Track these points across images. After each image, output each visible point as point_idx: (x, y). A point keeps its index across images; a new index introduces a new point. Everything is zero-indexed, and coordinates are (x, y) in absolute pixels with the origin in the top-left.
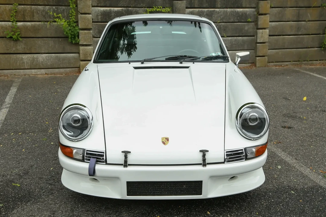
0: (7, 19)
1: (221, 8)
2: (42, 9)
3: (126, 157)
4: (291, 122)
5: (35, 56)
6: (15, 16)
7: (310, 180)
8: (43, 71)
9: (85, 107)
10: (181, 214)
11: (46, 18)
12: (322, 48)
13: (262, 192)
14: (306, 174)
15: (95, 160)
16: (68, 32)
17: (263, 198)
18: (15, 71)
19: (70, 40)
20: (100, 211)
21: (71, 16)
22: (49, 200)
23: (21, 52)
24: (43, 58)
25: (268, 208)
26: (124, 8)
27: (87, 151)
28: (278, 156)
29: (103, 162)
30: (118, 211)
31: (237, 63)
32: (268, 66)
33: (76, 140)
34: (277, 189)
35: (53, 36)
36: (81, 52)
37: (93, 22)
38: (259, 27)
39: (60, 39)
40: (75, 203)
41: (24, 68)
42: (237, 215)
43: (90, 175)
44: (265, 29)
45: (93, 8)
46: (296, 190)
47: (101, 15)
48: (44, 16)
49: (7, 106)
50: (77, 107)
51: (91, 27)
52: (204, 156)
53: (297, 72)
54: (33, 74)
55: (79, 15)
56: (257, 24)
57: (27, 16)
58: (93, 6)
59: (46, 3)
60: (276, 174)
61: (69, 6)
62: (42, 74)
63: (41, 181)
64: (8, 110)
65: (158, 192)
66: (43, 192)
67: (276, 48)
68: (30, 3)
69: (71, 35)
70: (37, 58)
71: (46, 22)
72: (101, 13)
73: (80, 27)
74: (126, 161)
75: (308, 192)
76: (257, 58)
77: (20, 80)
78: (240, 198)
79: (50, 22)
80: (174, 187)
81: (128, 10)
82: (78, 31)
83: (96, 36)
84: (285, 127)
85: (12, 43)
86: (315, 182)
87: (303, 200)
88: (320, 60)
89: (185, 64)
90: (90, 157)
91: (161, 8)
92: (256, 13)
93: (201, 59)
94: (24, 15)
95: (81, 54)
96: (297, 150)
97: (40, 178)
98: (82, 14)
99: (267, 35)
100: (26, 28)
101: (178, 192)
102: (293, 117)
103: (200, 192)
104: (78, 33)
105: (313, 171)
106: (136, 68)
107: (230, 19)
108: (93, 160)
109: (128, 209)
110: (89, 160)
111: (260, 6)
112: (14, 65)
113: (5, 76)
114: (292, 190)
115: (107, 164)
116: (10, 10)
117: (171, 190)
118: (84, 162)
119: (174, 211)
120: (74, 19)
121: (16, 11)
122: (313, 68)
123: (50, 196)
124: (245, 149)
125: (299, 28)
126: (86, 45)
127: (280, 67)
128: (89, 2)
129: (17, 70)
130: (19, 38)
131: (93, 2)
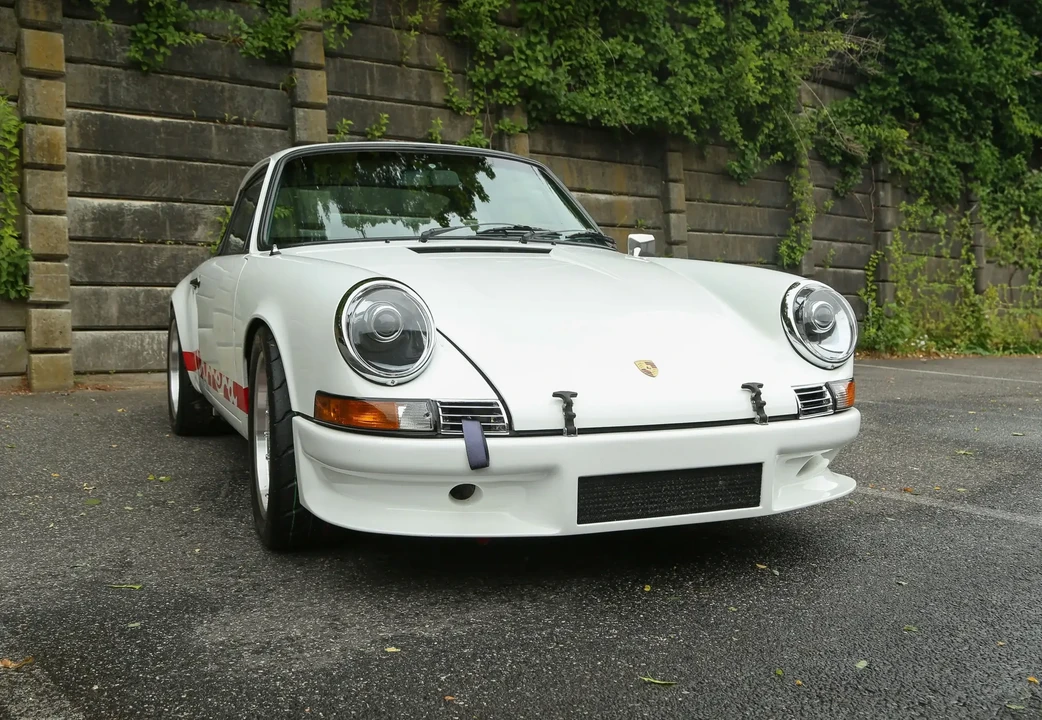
3: (570, 406)
10: (697, 578)
15: (476, 424)
20: (469, 600)
21: (6, 219)
26: (159, 203)
27: (442, 403)
36: (34, 324)
37: (70, 238)
42: (829, 561)
43: (476, 466)
45: (70, 198)
47: (94, 219)
51: (66, 252)
52: (756, 397)
55: (28, 216)
58: (71, 194)
63: (197, 574)
69: (9, 274)
72: (93, 213)
73: (33, 248)
74: (569, 422)
80: (692, 488)
81: (172, 207)
83: (78, 280)
86: (910, 503)
89: (534, 245)
93: (564, 239)
95: (34, 332)
98: (36, 212)
101: (704, 503)
104: (27, 267)
105: (880, 489)
106: (417, 251)
108: (472, 427)
115: (514, 434)
118: (438, 436)
120: (13, 228)
126: (49, 305)
128: (61, 181)
131: (71, 180)
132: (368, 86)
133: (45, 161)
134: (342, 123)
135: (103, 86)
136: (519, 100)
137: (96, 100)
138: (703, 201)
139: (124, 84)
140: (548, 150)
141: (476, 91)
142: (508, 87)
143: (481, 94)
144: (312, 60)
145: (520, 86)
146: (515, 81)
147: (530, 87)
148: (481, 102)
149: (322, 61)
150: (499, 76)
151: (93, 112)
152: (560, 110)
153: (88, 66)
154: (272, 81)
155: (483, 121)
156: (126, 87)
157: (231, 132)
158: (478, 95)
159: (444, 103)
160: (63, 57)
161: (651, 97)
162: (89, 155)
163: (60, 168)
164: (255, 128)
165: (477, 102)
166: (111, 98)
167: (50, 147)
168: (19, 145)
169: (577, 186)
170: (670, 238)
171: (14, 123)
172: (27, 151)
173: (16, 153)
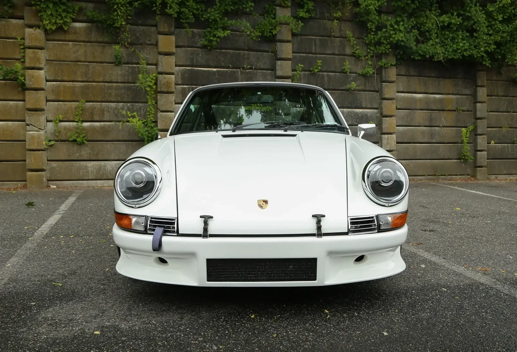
0: (71, 119)
2: (115, 106)
3: (206, 223)
4: (432, 226)
5: (103, 163)
6: (81, 114)
7: (465, 277)
10: (286, 313)
11: (118, 118)
12: (462, 160)
14: (460, 272)
16: (144, 134)
17: (403, 296)
18: (77, 182)
21: (149, 115)
22: (98, 299)
23: (86, 159)
24: (112, 165)
25: (412, 305)
27: (152, 218)
28: (420, 256)
29: (174, 232)
30: (195, 311)
31: (360, 137)
33: (137, 206)
34: (423, 287)
35: (126, 139)
38: (384, 131)
39: (134, 143)
41: (88, 178)
43: (154, 250)
44: (391, 134)
45: (176, 105)
46: (448, 287)
48: (116, 115)
49: (61, 212)
50: (143, 161)
52: (319, 222)
53: (434, 185)
54: (98, 185)
55: (159, 113)
56: (380, 128)
57: (96, 115)
58: (176, 103)
59: (120, 100)
61: (147, 102)
63: (92, 281)
64: (61, 216)
65: (253, 277)
66: (93, 292)
67: (406, 158)
68: (101, 100)
69: (148, 137)
70: (105, 166)
71: (118, 122)
73: (160, 127)
74: (205, 231)
75: (465, 289)
77: (82, 191)
79: (123, 122)
80: (275, 268)
82: (157, 131)
85: (76, 147)
86: (473, 280)
87: (460, 297)
88: (460, 175)
89: (289, 132)
90: (155, 226)
91: (260, 106)
92: (379, 115)
94: (92, 114)
96: (444, 250)
97: (90, 278)
98: (162, 111)
99: (394, 141)
100: (93, 129)
101: (282, 276)
102: (435, 222)
103: (313, 276)
105: (468, 269)
106: (225, 136)
108: (159, 230)
110: (154, 230)
111: (383, 106)
112: (76, 174)
113: (64, 188)
114: (443, 287)
115: (179, 235)
116: (76, 108)
117: (271, 273)
118: (147, 233)
120: (152, 118)
121: (82, 109)
122: (453, 183)
124: (377, 216)
125: (432, 135)
127: (413, 182)
128: (172, 98)
129: (80, 181)
130: (84, 141)
131: (176, 97)
132: (314, 48)
133: (166, 90)
134: (298, 66)
135: (192, 56)
136: (390, 50)
137: (189, 63)
138: (498, 96)
139: (200, 55)
140: (408, 74)
141: (369, 47)
142: (384, 44)
143: (371, 48)
144: (285, 39)
145: (391, 43)
146: (388, 41)
147: (396, 43)
148: (371, 52)
149: (290, 38)
150: (380, 39)
151: (187, 68)
152: (413, 53)
153: (186, 48)
154: (267, 49)
155: (372, 62)
156: (201, 56)
157: (247, 73)
158: (370, 49)
159: (352, 54)
160: (174, 46)
161: (464, 44)
162: (185, 86)
163: (172, 93)
164: (259, 71)
165: (369, 52)
166: (195, 61)
167: (168, 84)
168: (156, 84)
169: (423, 91)
170: (476, 116)
171: (154, 75)
172: (159, 86)
173: (154, 87)
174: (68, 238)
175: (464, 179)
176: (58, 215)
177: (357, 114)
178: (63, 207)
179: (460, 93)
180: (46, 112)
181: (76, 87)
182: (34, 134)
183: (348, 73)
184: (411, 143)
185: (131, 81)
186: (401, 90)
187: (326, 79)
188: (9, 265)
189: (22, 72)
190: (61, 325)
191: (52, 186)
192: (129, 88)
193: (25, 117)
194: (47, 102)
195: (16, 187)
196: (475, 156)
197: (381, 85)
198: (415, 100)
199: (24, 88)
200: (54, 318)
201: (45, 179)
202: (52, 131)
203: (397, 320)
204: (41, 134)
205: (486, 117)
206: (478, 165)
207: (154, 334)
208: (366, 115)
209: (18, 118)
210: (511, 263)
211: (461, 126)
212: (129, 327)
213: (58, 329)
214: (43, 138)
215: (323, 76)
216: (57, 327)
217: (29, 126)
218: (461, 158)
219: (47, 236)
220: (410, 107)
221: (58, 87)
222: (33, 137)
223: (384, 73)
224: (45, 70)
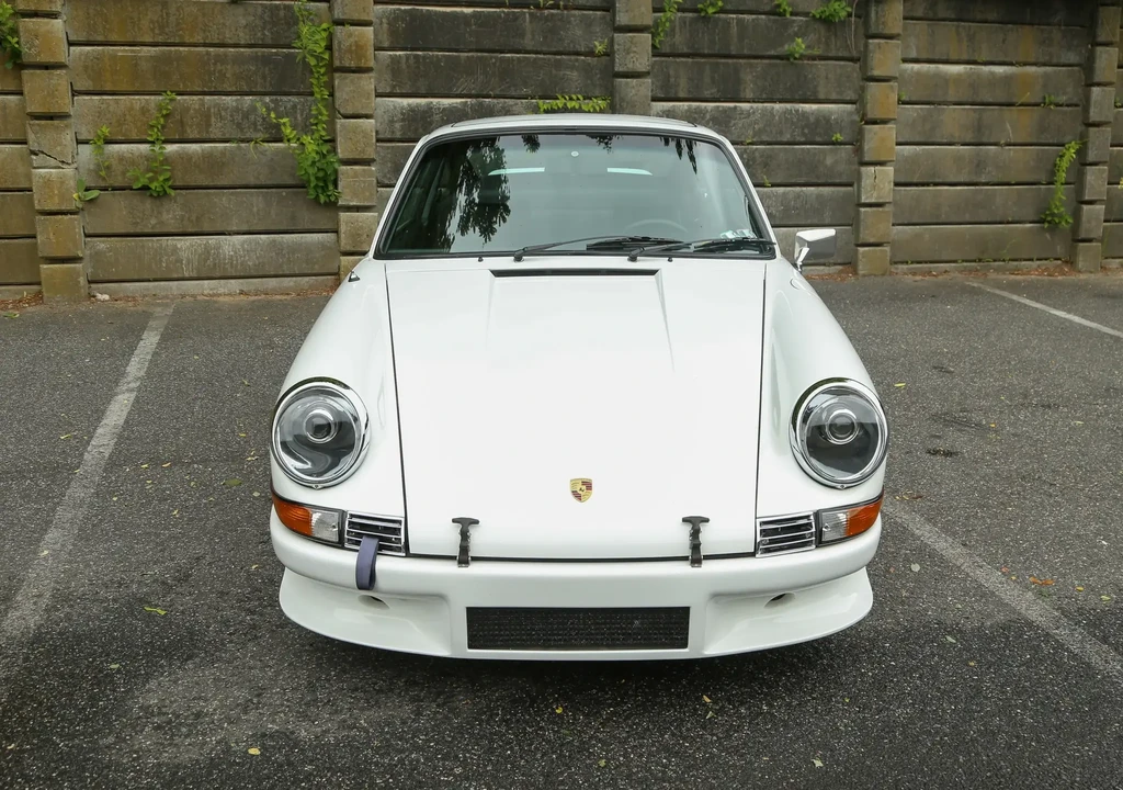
0: (134, 137)
1: (754, 102)
2: (234, 104)
3: (465, 536)
4: (953, 438)
5: (213, 240)
6: (163, 126)
7: (1001, 604)
8: (235, 285)
9: (346, 387)
10: (626, 703)
11: (244, 129)
12: (1046, 225)
13: (862, 638)
14: (991, 588)
15: (374, 542)
16: (309, 171)
17: (865, 657)
18: (156, 283)
19: (312, 191)
20: (391, 690)
21: (316, 124)
22: (245, 656)
23: (173, 230)
24: (234, 245)
25: (880, 685)
26: (469, 100)
27: (352, 516)
28: (913, 535)
29: (399, 549)
30: (444, 692)
31: (799, 263)
32: (891, 273)
33: (320, 486)
34: (907, 631)
35: (263, 181)
36: (343, 228)
37: (378, 141)
38: (866, 159)
39: (284, 192)
40: (318, 665)
41: (180, 276)
42: (789, 705)
43: (360, 587)
44: (882, 164)
45: (379, 99)
46: (958, 632)
47: (403, 120)
48: (239, 125)
49: (133, 385)
50: (323, 388)
51: (373, 156)
52: (695, 534)
53: (973, 291)
54: (206, 292)
55: (338, 121)
56: (859, 150)
57: (191, 126)
58: (378, 95)
59: (245, 88)
60: (904, 586)
61: (311, 94)
62: (230, 295)
63: (225, 601)
64: (133, 395)
65: (560, 640)
66: (231, 634)
67: (914, 221)
68: (200, 89)
69: (317, 178)
70: (218, 247)
71: (243, 141)
72: (402, 114)
73: (342, 153)
74: (464, 549)
75: (992, 639)
76: (861, 249)
77: (170, 311)
78: (799, 658)
79: (256, 142)
80: (605, 623)
81: (481, 104)
82: (336, 166)
83: (387, 182)
84: (935, 452)
85: (148, 204)
86: (1014, 611)
87: (979, 662)
88: (1038, 260)
89: (643, 263)
90: (360, 535)
91: (578, 99)
92: (857, 118)
93: (692, 249)
94: (182, 123)
95: (343, 236)
96: (967, 518)
97: (222, 594)
98: (346, 117)
99: (890, 182)
100: (186, 159)
101: (618, 640)
102: (961, 424)
103: (682, 638)
104: (336, 171)
105: (1009, 578)
106: (498, 273)
107: (781, 133)
108: (369, 544)
109: (473, 685)
110: (358, 543)
111: (869, 96)
112: (154, 266)
113: (127, 299)
114: (949, 633)
115: (409, 555)
117: (597, 634)
118: (343, 548)
119: (607, 693)
120: (323, 133)
121: (166, 115)
122: (1019, 283)
123: (250, 645)
124: (817, 514)
125: (979, 165)
126: (358, 209)
127: (927, 278)
128: (368, 83)
129: (162, 283)
130: (169, 191)
131: (378, 81)
133: (353, 64)
140: (931, 15)
151: (403, 7)
157: (547, 19)
162: (398, 53)
163: (369, 70)
164: (573, 12)
167: (358, 49)
168: (329, 48)
169: (965, 57)
170: (1088, 118)
171: (325, 26)
172: (336, 54)
173: (326, 56)
174: (159, 469)
175: (1047, 269)
176: (127, 395)
177: (804, 115)
178: (136, 368)
179: (1055, 61)
180: (72, 120)
181: (140, 58)
182: (51, 174)
183: (788, 16)
184: (928, 184)
185: (270, 42)
186: (914, 54)
187: (734, 30)
188: (46, 552)
189: (10, 23)
190: (179, 730)
191: (99, 296)
192: (266, 60)
193: (25, 133)
194: (73, 95)
195: (18, 297)
196: (1077, 215)
197: (866, 46)
198: (945, 80)
199: (18, 63)
200: (164, 710)
201: (82, 281)
202: (92, 167)
203: (845, 726)
204: (64, 175)
205: (1112, 120)
206: (1083, 235)
207: (366, 756)
208: (827, 120)
209: (11, 136)
210: (1100, 561)
211: (1051, 141)
212: (317, 737)
213: (177, 740)
214: (72, 183)
215: (728, 23)
216: (173, 735)
217: (37, 155)
218: (1045, 219)
219: (113, 464)
220: (931, 98)
221: (98, 58)
222: (48, 182)
223: (873, 15)
224: (65, 18)
